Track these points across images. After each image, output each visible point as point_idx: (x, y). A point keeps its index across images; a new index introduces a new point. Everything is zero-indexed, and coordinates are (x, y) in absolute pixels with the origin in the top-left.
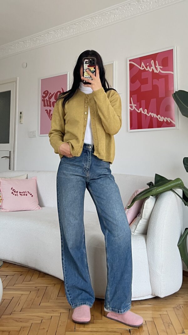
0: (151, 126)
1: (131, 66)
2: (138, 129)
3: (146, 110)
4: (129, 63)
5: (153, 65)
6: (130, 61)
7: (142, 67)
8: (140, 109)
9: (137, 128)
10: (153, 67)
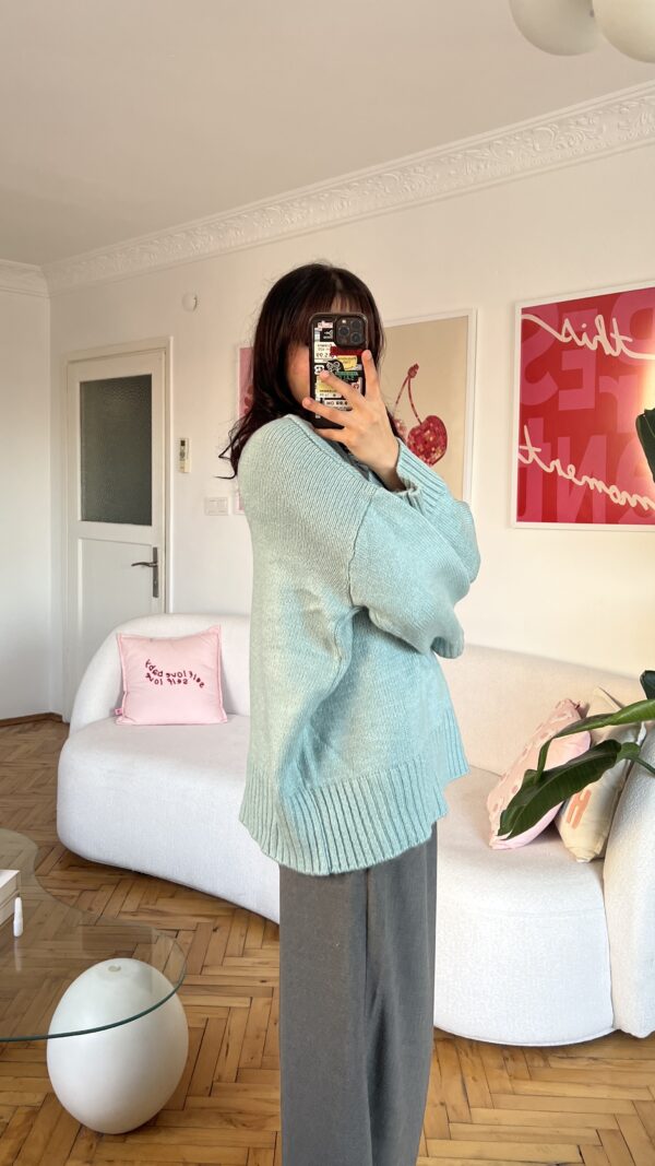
0: (584, 516)
1: (528, 330)
2: (543, 521)
3: (571, 467)
4: (519, 318)
5: (602, 330)
6: (525, 311)
7: (566, 333)
8: (553, 463)
9: (540, 517)
10: (602, 337)
